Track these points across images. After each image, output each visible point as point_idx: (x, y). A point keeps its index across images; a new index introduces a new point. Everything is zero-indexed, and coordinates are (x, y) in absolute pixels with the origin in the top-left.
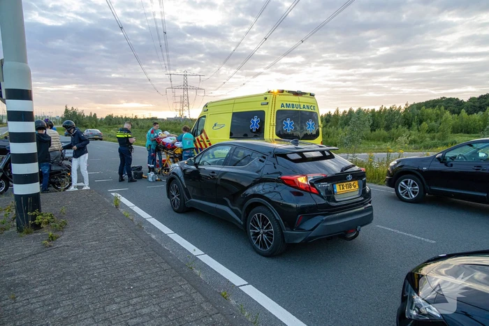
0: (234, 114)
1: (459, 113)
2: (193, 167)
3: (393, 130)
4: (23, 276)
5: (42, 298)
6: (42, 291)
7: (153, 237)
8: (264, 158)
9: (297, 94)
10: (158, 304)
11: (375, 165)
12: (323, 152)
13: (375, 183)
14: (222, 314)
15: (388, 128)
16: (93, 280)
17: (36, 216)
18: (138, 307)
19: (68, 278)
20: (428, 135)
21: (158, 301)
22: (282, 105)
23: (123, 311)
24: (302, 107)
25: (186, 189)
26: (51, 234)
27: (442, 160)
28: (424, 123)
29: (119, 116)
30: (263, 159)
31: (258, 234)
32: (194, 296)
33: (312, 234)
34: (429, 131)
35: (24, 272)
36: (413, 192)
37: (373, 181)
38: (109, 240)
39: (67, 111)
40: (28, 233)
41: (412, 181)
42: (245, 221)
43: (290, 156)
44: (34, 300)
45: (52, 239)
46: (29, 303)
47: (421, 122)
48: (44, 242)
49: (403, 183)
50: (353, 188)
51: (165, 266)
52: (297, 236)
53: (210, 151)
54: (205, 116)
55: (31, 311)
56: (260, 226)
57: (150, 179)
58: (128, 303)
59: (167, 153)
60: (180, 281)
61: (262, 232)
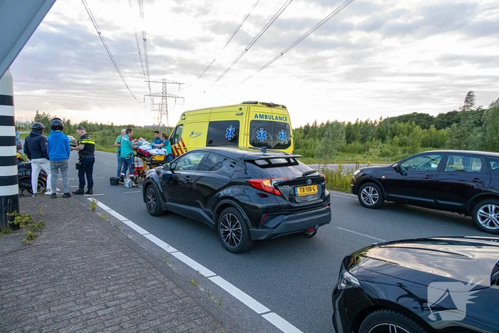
0: (210, 122)
1: (428, 128)
2: (170, 172)
3: (368, 143)
4: (6, 269)
5: (26, 287)
6: (25, 281)
7: (130, 237)
8: (235, 163)
9: (269, 105)
10: (134, 290)
11: (344, 174)
12: (288, 159)
13: (343, 191)
14: (191, 297)
15: (363, 141)
16: (73, 272)
17: (14, 216)
18: (116, 292)
19: (48, 270)
20: (400, 148)
21: (134, 288)
22: (256, 116)
23: (102, 296)
24: (274, 118)
25: (162, 194)
26: (30, 233)
27: (398, 169)
28: (396, 136)
29: (94, 123)
30: (233, 164)
31: (228, 232)
32: (167, 283)
33: (275, 231)
34: (401, 144)
35: (6, 266)
36: (373, 198)
37: (341, 189)
38: (87, 239)
39: (38, 117)
40: (6, 233)
41: (373, 189)
42: (217, 221)
43: (257, 162)
44: (18, 288)
45: (31, 237)
46: (13, 291)
47: (394, 135)
48: (24, 240)
49: (365, 190)
50: (313, 191)
51: (141, 260)
52: (262, 233)
53: (186, 157)
54: (182, 125)
55: (16, 296)
56: (230, 225)
57: (127, 185)
58: (107, 289)
59: (144, 160)
60: (154, 272)
61: (231, 230)
